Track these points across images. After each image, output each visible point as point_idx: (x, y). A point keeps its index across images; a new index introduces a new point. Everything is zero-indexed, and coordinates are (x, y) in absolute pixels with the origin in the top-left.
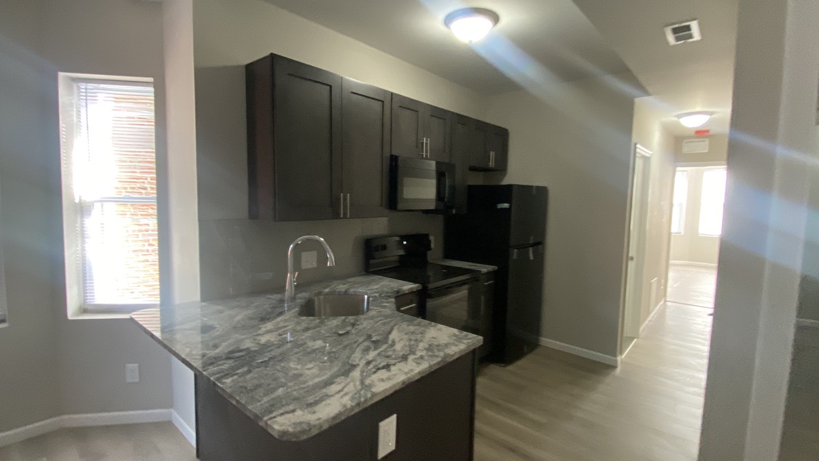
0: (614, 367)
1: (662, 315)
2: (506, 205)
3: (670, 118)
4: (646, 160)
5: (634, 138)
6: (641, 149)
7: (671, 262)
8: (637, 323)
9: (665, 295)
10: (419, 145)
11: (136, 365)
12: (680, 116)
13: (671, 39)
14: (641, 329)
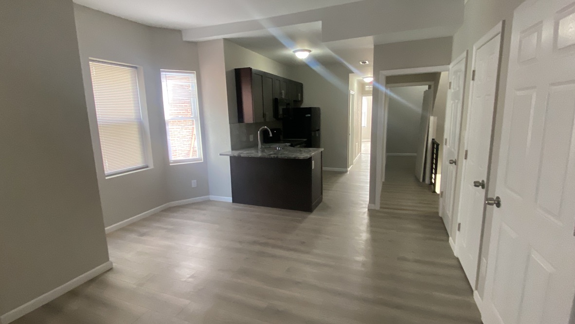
0: (347, 172)
1: (360, 157)
2: (309, 115)
3: (361, 78)
4: (353, 95)
5: (350, 89)
6: (352, 92)
7: (362, 140)
8: (352, 160)
9: (361, 151)
10: (281, 93)
11: (196, 181)
12: (363, 78)
13: (361, 63)
14: (354, 161)
